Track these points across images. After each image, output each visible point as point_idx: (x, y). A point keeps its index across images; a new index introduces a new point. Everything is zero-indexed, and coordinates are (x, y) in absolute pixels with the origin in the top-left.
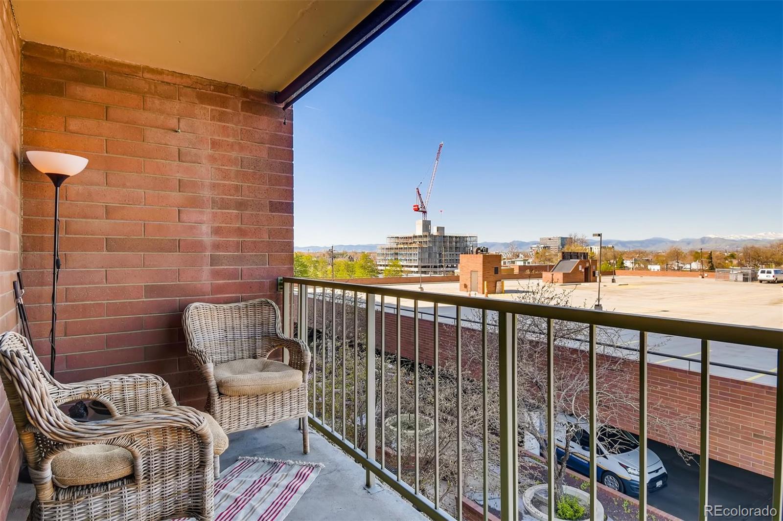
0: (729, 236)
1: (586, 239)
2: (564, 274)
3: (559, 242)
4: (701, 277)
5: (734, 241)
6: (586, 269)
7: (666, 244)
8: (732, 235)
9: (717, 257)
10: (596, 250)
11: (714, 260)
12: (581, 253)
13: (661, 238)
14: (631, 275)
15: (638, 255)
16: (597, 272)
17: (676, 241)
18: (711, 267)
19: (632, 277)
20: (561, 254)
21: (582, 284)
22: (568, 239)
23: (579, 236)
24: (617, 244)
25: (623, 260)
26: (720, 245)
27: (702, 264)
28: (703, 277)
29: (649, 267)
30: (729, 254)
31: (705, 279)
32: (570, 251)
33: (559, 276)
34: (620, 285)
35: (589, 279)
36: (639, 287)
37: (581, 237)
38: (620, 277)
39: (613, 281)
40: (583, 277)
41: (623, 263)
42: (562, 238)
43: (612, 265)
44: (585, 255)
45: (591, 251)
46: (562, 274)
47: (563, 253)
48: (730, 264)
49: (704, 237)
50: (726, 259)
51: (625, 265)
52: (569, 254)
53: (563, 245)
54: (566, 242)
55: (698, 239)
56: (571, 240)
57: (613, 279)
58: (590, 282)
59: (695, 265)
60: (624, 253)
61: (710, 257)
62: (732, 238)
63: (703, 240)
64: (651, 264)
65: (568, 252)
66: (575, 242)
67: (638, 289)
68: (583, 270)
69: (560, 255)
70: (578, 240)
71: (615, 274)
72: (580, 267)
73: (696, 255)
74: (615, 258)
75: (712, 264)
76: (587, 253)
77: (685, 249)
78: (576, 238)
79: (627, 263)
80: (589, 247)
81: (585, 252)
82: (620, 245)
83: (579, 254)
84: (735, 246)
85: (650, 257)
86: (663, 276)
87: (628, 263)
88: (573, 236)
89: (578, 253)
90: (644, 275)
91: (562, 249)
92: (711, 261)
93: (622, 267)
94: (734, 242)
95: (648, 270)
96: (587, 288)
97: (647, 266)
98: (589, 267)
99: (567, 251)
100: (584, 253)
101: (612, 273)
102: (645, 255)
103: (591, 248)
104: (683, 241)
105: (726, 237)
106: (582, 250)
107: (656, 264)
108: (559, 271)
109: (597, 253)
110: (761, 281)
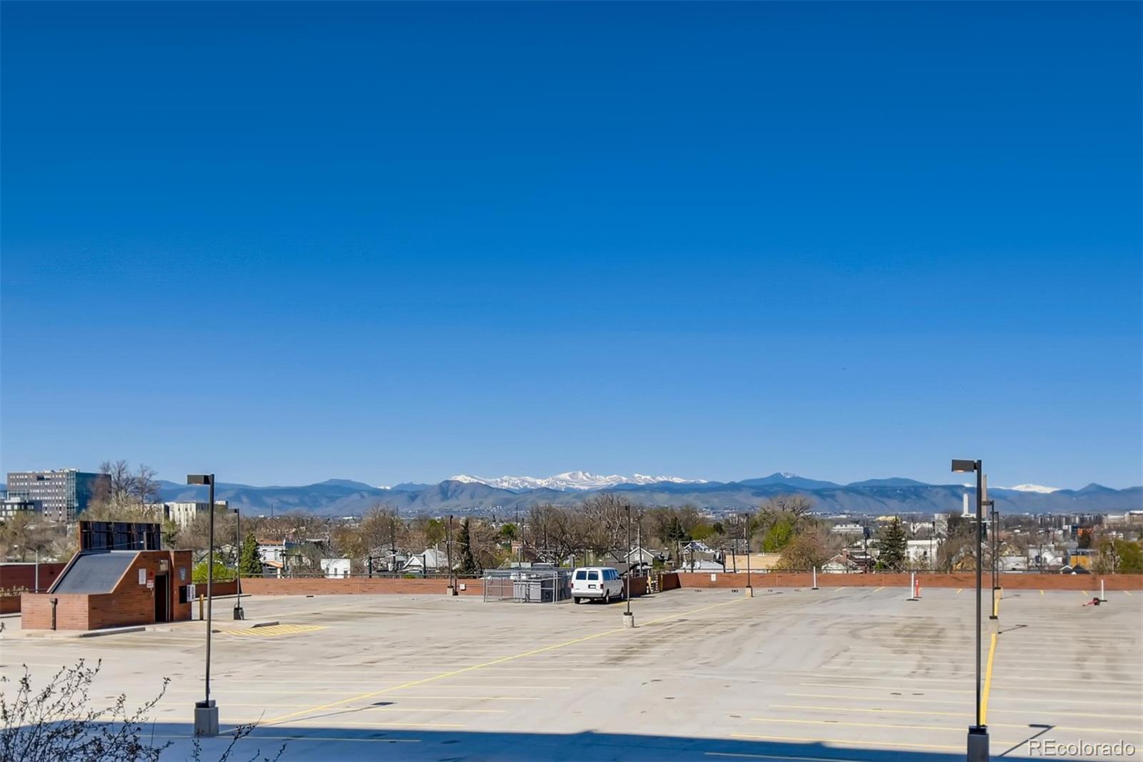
0: (499, 480)
1: (154, 478)
2: (91, 598)
3: (69, 490)
4: (450, 591)
5: (508, 491)
6: (161, 581)
7: (363, 497)
8: (505, 478)
9: (477, 534)
10: (183, 513)
11: (474, 544)
12: (139, 526)
13: (349, 481)
14: (283, 594)
15: (294, 530)
16: (192, 588)
17: (385, 491)
18: (466, 561)
19: (285, 597)
20: (78, 526)
21: (149, 628)
22: (98, 481)
23: (133, 471)
24: (237, 498)
25: (258, 544)
26: (481, 503)
27: (449, 554)
28: (456, 593)
29: (324, 564)
30: (501, 525)
31: (461, 598)
32: (106, 519)
33: (76, 605)
34: (256, 626)
35: (168, 611)
36: (309, 629)
37: (140, 475)
38: (255, 598)
39: (238, 614)
40: (150, 607)
41: (256, 555)
42: (78, 475)
43: (228, 559)
44: (152, 532)
45: (167, 516)
46: (85, 598)
47: (85, 525)
48: (505, 552)
49: (447, 481)
50: (496, 539)
51: (261, 559)
52: (104, 529)
53: (83, 498)
54: (93, 489)
55: (433, 487)
56: (106, 483)
57: (237, 610)
58: (172, 620)
59: (433, 558)
60: (257, 524)
61: (465, 537)
62: (505, 485)
63: (447, 490)
64: (328, 557)
65: (100, 523)
66: (120, 488)
67: (306, 636)
68: (151, 585)
69: (74, 528)
70: (130, 481)
71: (241, 592)
72: (142, 574)
73: (433, 529)
74: (235, 539)
75: (469, 554)
76: (158, 526)
77: (407, 513)
78: (124, 476)
79: (267, 555)
80: (163, 506)
81: (150, 522)
82: (245, 499)
83: (133, 527)
84: (513, 505)
85: (326, 537)
86: (364, 592)
87: (270, 555)
88: (113, 472)
89: (129, 525)
90: (317, 591)
91: (79, 510)
92: (468, 547)
93: (256, 568)
94: (508, 496)
95: (322, 574)
96: (163, 642)
97: (319, 563)
98: (167, 572)
99: (95, 519)
100: (149, 526)
101: (231, 588)
102: (313, 529)
103: (167, 509)
104: (399, 491)
105: (493, 481)
106: (140, 515)
107: (339, 555)
108: (75, 588)
109: (184, 524)
110: (577, 600)
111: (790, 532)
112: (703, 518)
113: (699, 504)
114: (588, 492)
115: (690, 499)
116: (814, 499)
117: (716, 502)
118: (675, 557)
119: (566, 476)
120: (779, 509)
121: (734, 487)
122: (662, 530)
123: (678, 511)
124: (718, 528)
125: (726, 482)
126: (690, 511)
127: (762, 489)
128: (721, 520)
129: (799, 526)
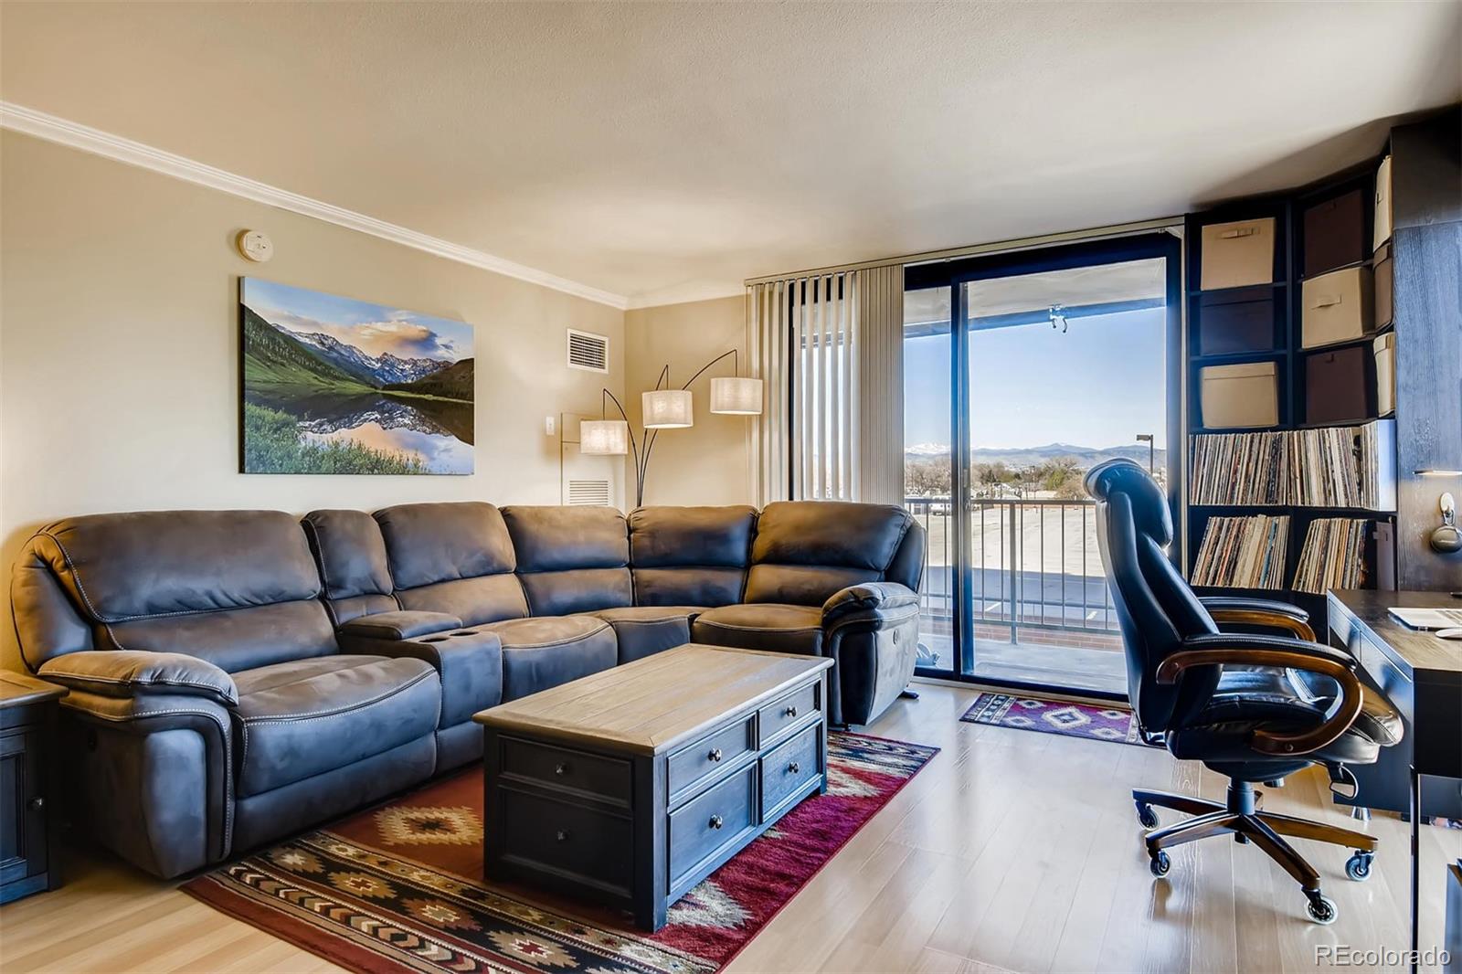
110: (935, 514)
111: (1063, 478)
112: (1008, 471)
113: (1005, 462)
114: (936, 456)
115: (1001, 460)
116: (1081, 459)
117: (1016, 461)
118: (990, 492)
119: (922, 446)
120: (1057, 465)
121: (1028, 452)
122: (982, 478)
123: (992, 466)
124: (1017, 476)
125: (1023, 449)
126: (999, 466)
127: (1043, 453)
128: (1019, 471)
129: (1069, 475)
